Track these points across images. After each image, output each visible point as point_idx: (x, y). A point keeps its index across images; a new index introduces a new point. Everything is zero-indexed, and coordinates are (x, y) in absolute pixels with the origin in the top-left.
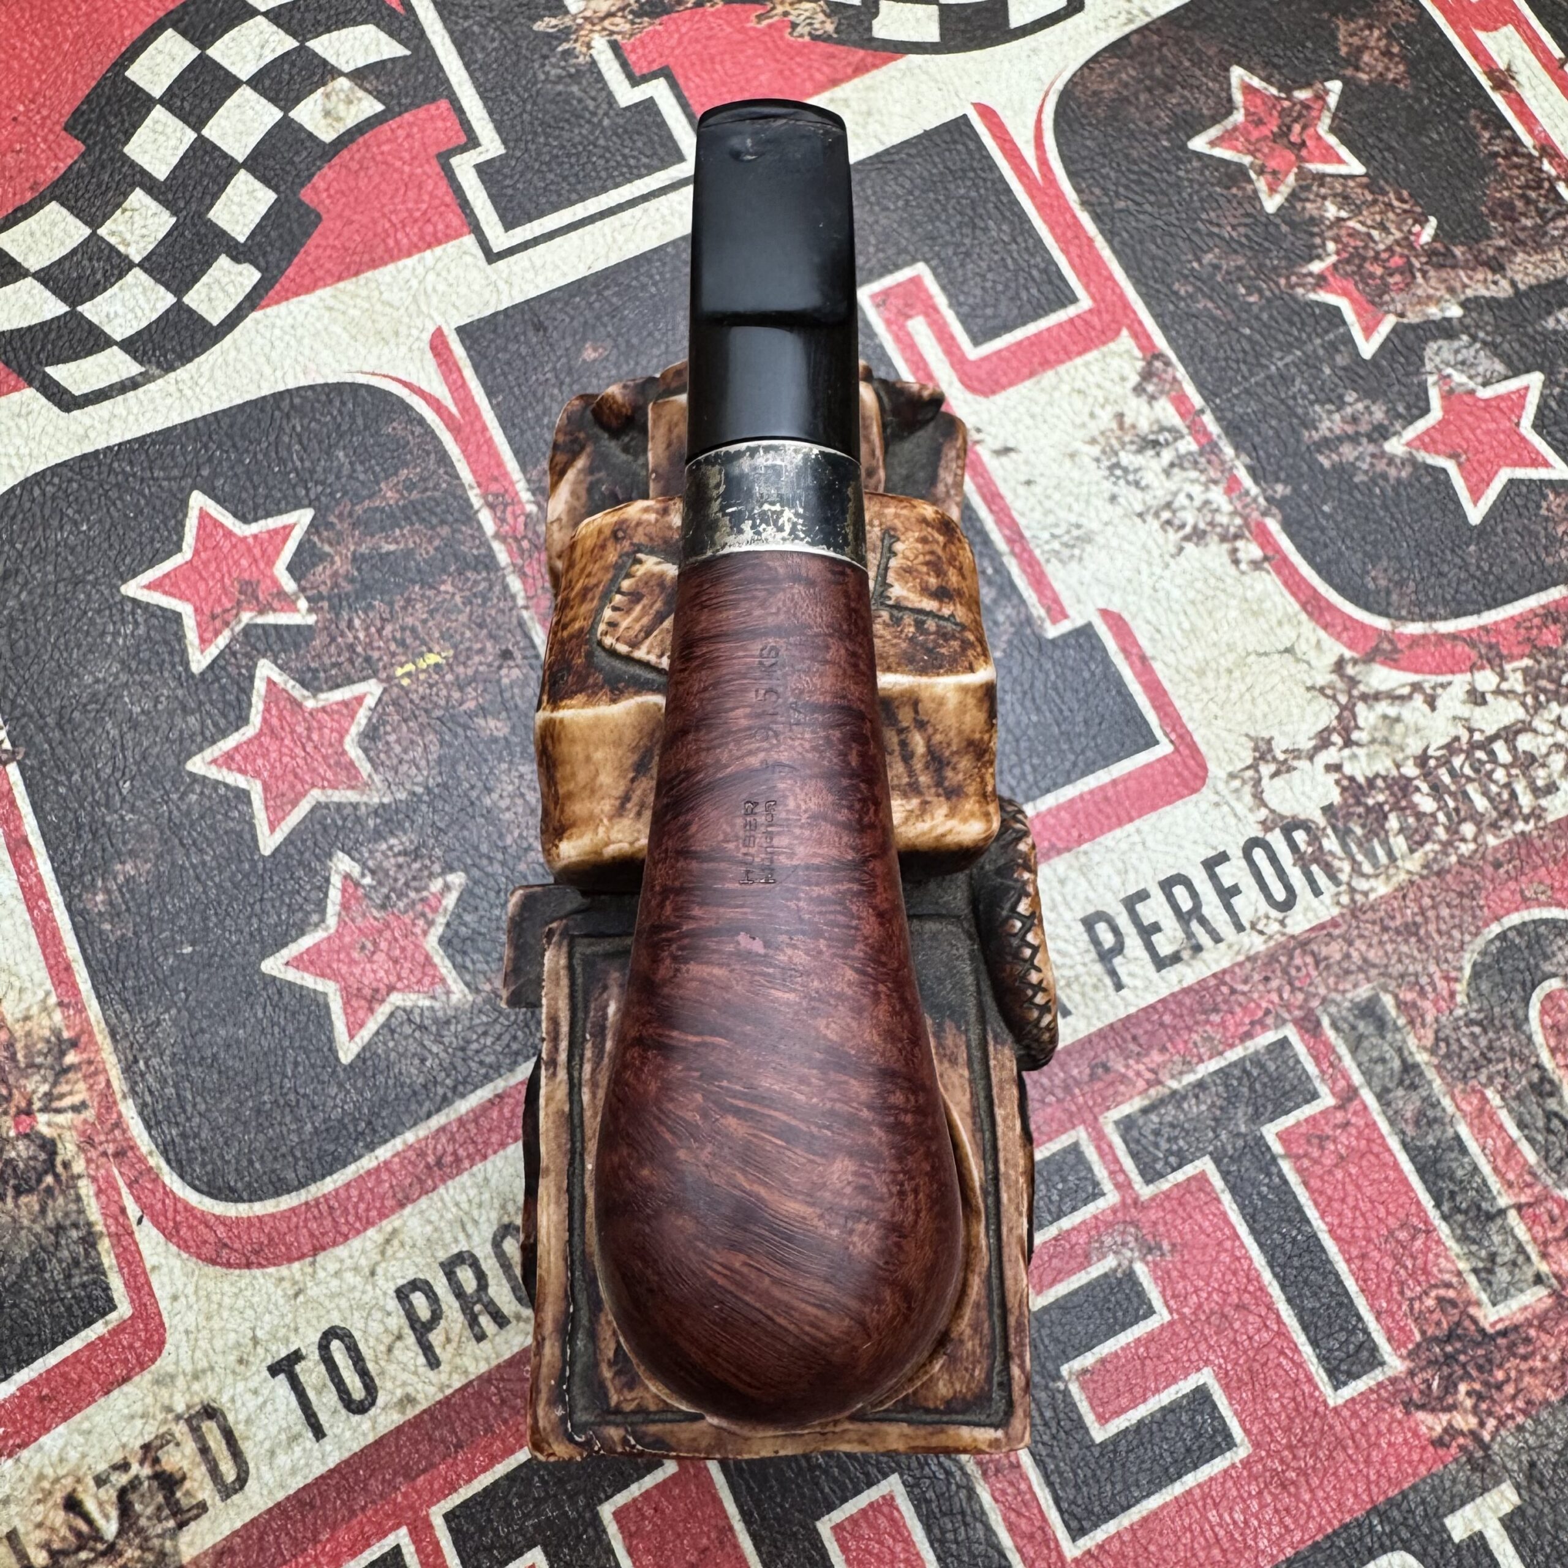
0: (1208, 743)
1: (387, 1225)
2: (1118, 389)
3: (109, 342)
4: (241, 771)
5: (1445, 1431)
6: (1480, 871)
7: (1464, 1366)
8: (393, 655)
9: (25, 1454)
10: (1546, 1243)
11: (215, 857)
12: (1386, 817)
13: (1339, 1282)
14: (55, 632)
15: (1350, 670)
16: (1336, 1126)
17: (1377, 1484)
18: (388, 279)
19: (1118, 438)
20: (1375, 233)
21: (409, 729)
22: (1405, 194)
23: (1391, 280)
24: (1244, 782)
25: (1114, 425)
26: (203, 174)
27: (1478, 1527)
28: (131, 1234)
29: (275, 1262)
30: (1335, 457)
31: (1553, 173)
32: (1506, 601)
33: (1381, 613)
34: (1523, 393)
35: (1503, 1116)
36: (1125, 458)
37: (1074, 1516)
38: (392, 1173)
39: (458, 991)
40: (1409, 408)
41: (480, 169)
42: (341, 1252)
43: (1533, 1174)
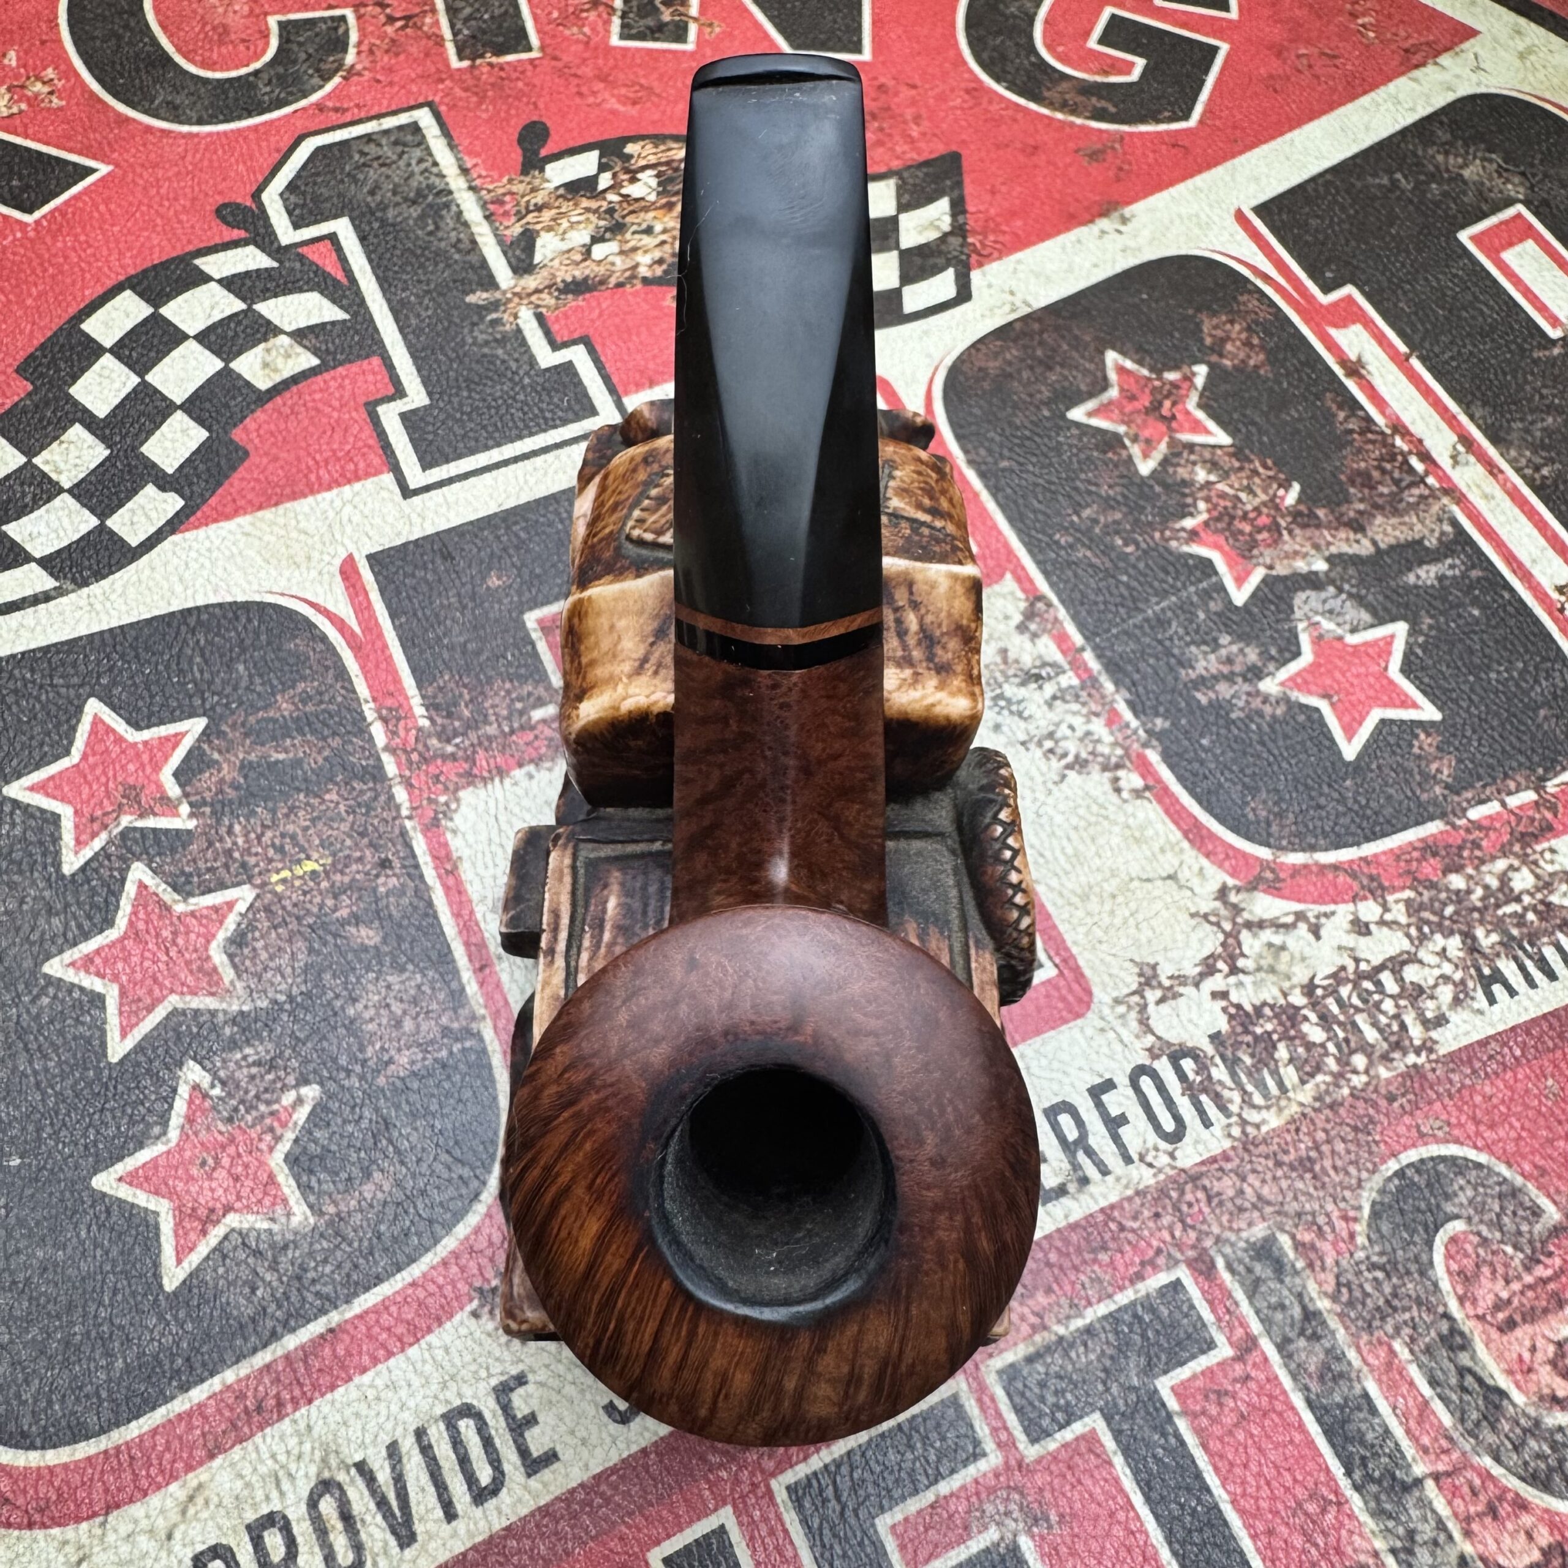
0: (1093, 968)
1: (193, 1479)
2: (1003, 629)
3: (28, 558)
4: (98, 974)
6: (1375, 1105)
8: (270, 861)
10: (1468, 1519)
11: (60, 1063)
12: (1275, 1047)
15: (1233, 898)
16: (1235, 1380)
18: (306, 509)
19: (1002, 672)
20: (1243, 496)
21: (278, 936)
22: (1269, 462)
23: (1260, 537)
24: (1129, 1008)
25: (999, 660)
26: (142, 414)
29: (61, 1522)
30: (1213, 695)
31: (1405, 448)
32: (1385, 835)
33: (1261, 844)
34: (1390, 640)
35: (1413, 1371)
36: (1009, 690)
38: (206, 1419)
39: (300, 1213)
40: (1280, 652)
41: (404, 417)
42: (137, 1510)
43: (1450, 1439)
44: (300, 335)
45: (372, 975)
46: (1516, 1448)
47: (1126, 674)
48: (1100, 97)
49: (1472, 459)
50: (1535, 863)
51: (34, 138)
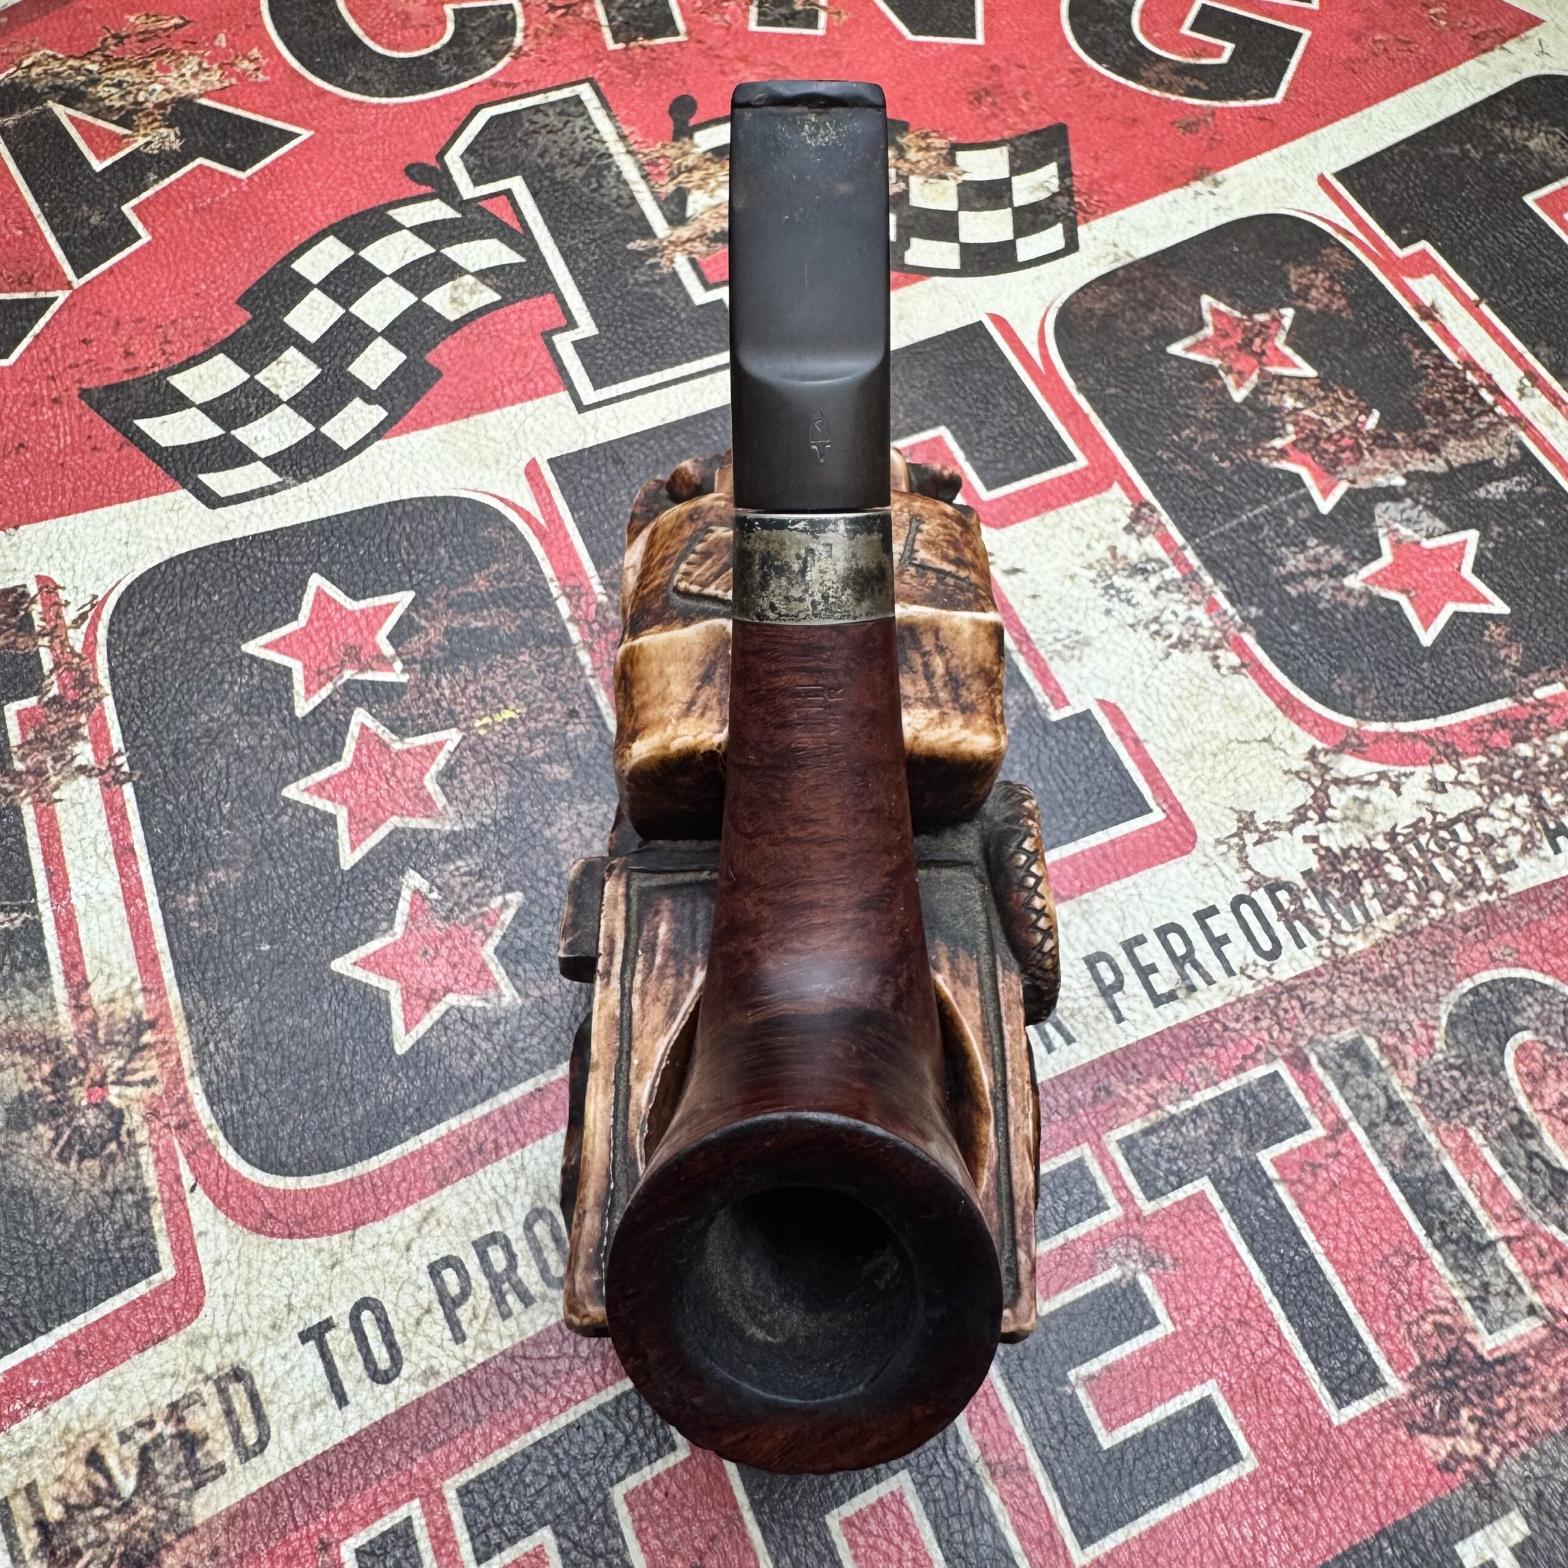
0: (1196, 813)
1: (426, 1204)
2: (1110, 528)
3: (254, 458)
4: (329, 798)
5: (1450, 1455)
6: (1451, 933)
7: (1464, 1391)
8: (474, 709)
9: (54, 1407)
10: (1536, 1276)
11: (299, 870)
12: (1360, 883)
13: (1338, 1304)
14: (180, 679)
15: (1322, 759)
16: (1327, 1156)
17: (1386, 1507)
18: (494, 421)
19: (1113, 566)
20: (1328, 420)
21: (483, 770)
22: (1351, 392)
23: (1343, 456)
24: (1230, 847)
25: (1108, 555)
26: (347, 339)
27: (1489, 1555)
28: (183, 1201)
29: (316, 1234)
30: (1301, 589)
31: (1476, 381)
32: (1457, 709)
33: (1347, 714)
34: (1462, 545)
35: (1487, 1153)
36: (1118, 581)
37: (1080, 1522)
38: (436, 1157)
39: (509, 995)
40: (1363, 553)
41: (577, 345)
42: (380, 1227)
43: (1520, 1210)
44: (482, 275)
45: (564, 805)
48: (1193, 77)
49: (1537, 391)
51: (244, 108)
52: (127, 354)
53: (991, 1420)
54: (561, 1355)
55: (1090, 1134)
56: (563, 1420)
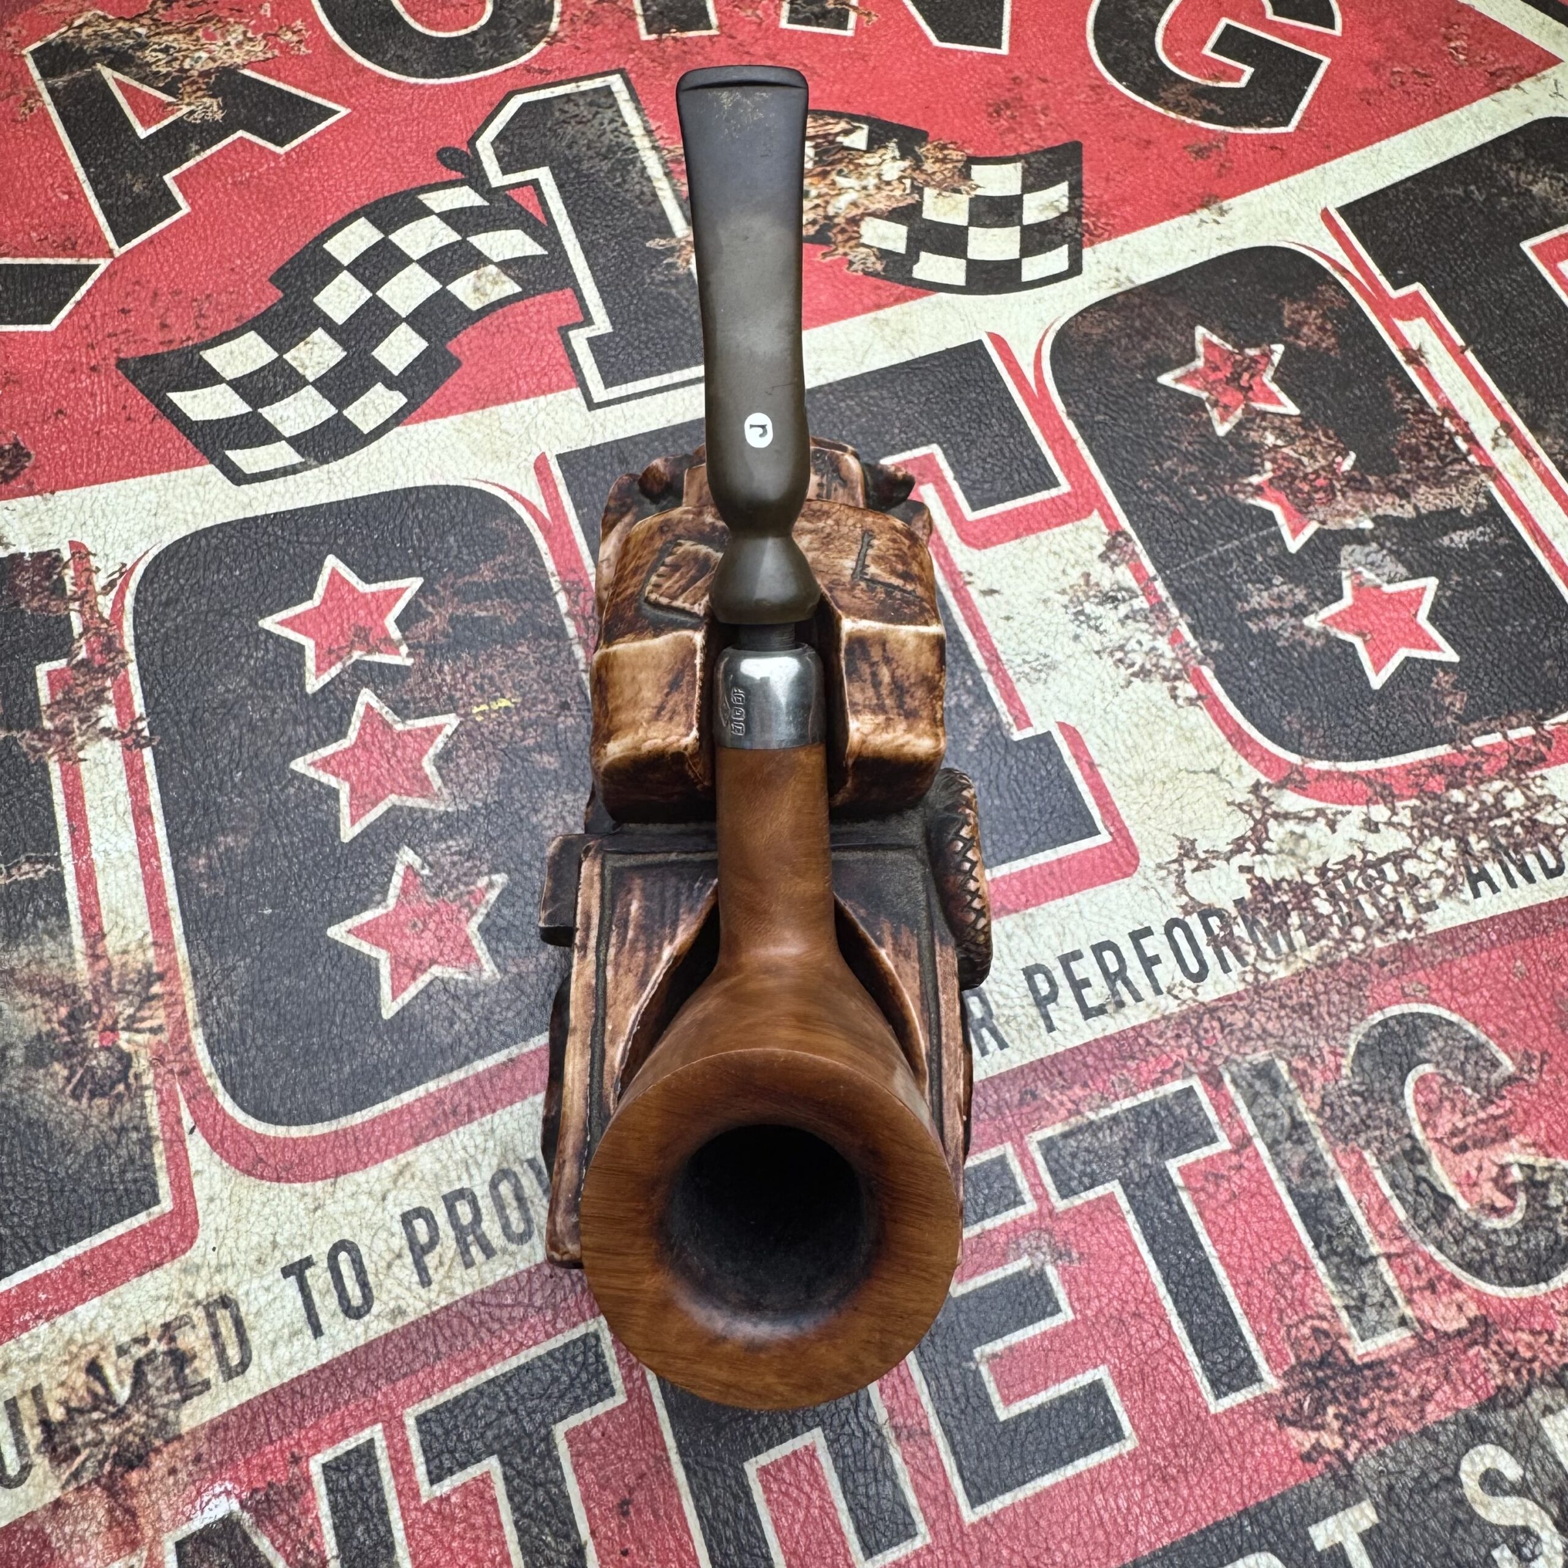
0: (1142, 839)
1: (402, 1158)
2: (1087, 555)
3: (279, 437)
4: (334, 773)
5: (1313, 1447)
6: (1368, 967)
7: (1333, 1391)
8: (472, 696)
9: (60, 1320)
10: (1411, 1291)
11: (302, 840)
12: (1288, 915)
13: (1226, 1304)
14: (200, 650)
15: (1265, 793)
16: (1231, 1168)
17: (1249, 1489)
18: (508, 413)
19: (1085, 593)
20: (1305, 460)
21: (477, 755)
22: (1331, 433)
23: (1316, 496)
24: (1169, 873)
25: (1082, 582)
26: (373, 323)
27: (1339, 1538)
28: (183, 1142)
29: (301, 1179)
30: (1263, 626)
31: (1453, 429)
32: (1399, 752)
33: (1293, 751)
34: (1421, 592)
35: (1378, 1175)
36: (1089, 608)
37: (974, 1485)
38: (413, 1115)
39: (489, 970)
40: (1325, 594)
41: (591, 341)
42: (360, 1176)
43: (1403, 1229)
44: (505, 266)
45: (551, 793)
46: (1457, 1242)
47: (1190, 602)
48: (1211, 100)
49: (1511, 443)
50: (1527, 787)
51: (285, 82)
52: (164, 326)
53: (901, 1388)
54: (517, 1304)
55: (1015, 1134)
56: (514, 1362)
